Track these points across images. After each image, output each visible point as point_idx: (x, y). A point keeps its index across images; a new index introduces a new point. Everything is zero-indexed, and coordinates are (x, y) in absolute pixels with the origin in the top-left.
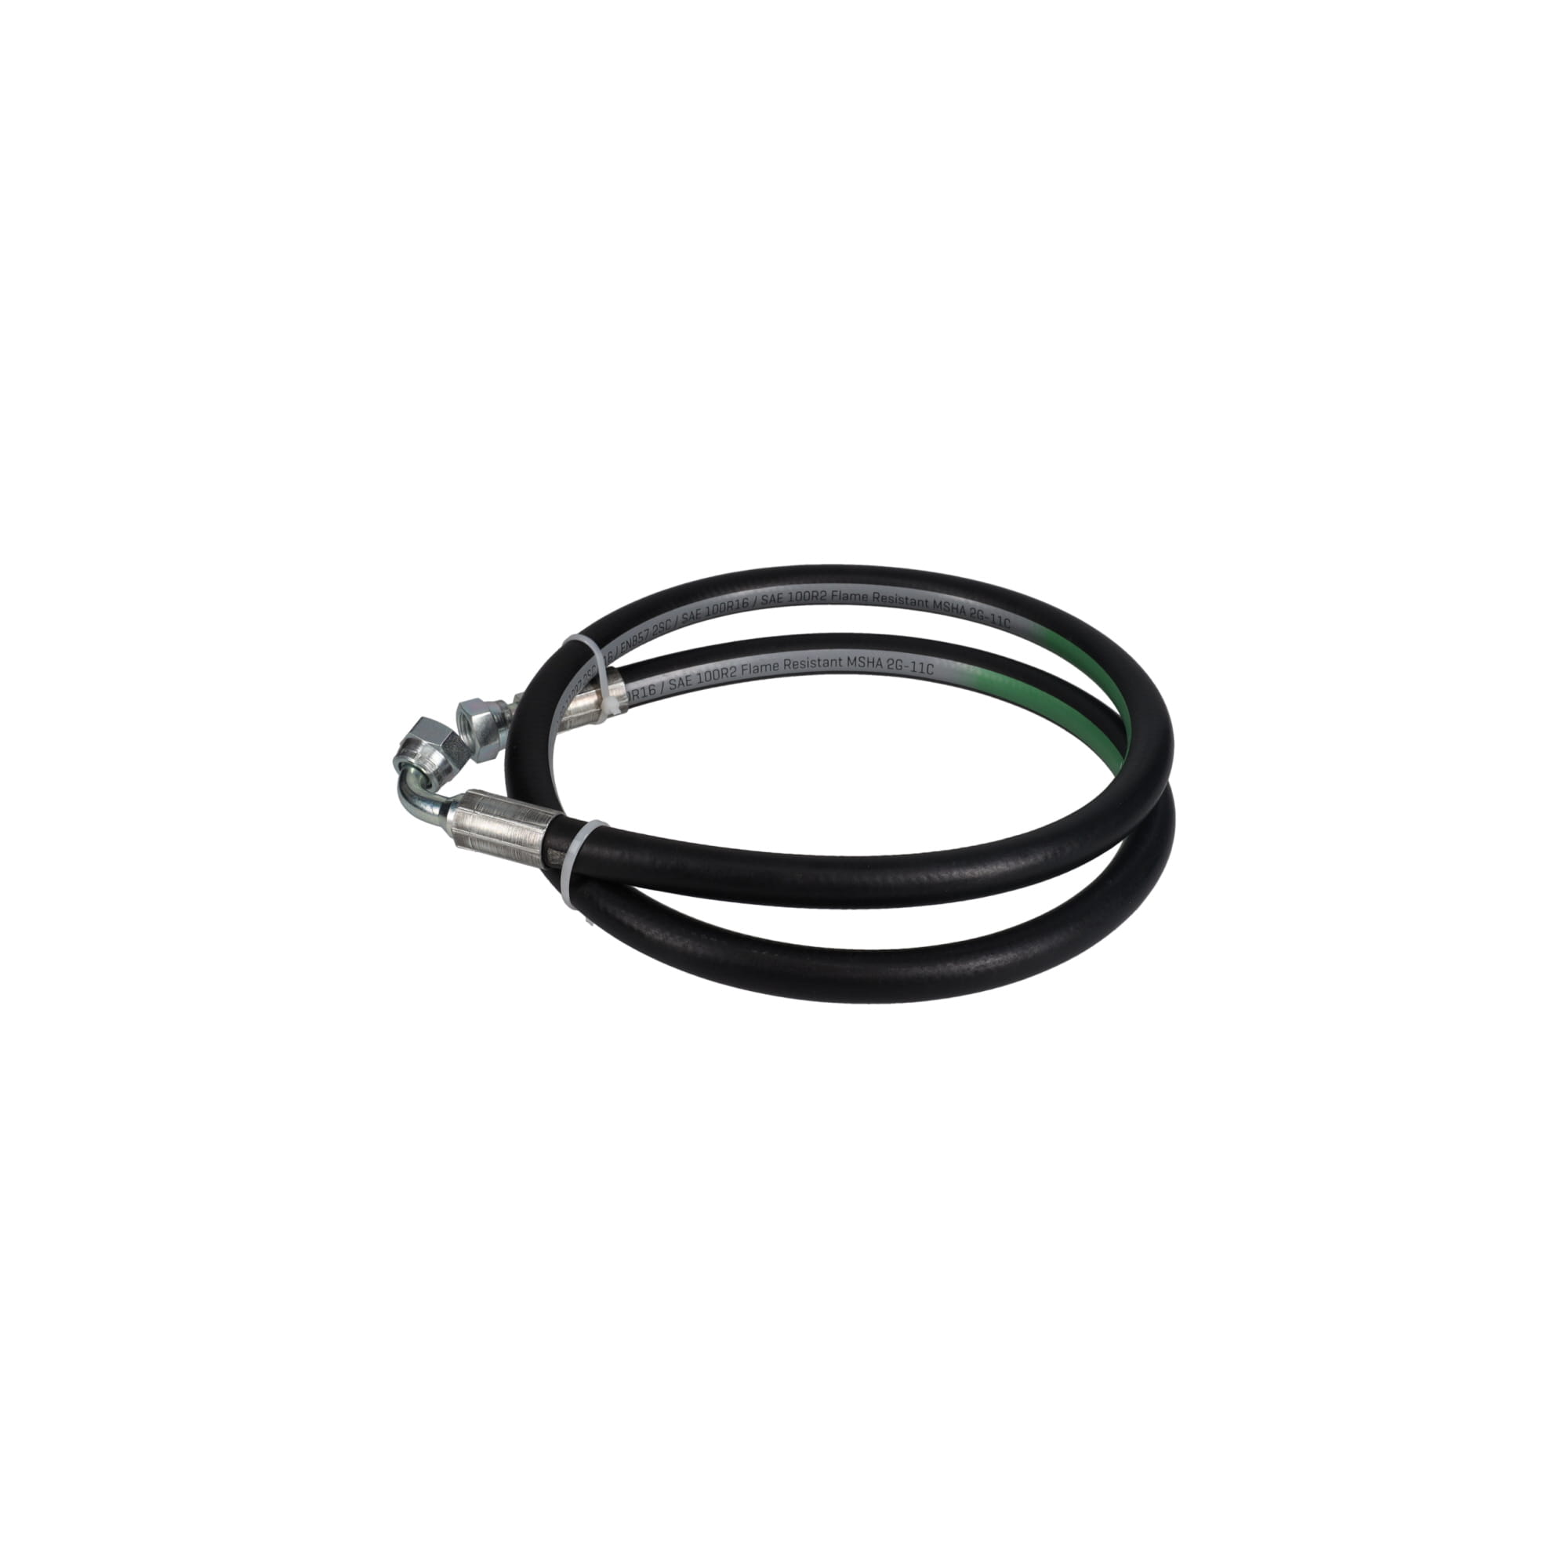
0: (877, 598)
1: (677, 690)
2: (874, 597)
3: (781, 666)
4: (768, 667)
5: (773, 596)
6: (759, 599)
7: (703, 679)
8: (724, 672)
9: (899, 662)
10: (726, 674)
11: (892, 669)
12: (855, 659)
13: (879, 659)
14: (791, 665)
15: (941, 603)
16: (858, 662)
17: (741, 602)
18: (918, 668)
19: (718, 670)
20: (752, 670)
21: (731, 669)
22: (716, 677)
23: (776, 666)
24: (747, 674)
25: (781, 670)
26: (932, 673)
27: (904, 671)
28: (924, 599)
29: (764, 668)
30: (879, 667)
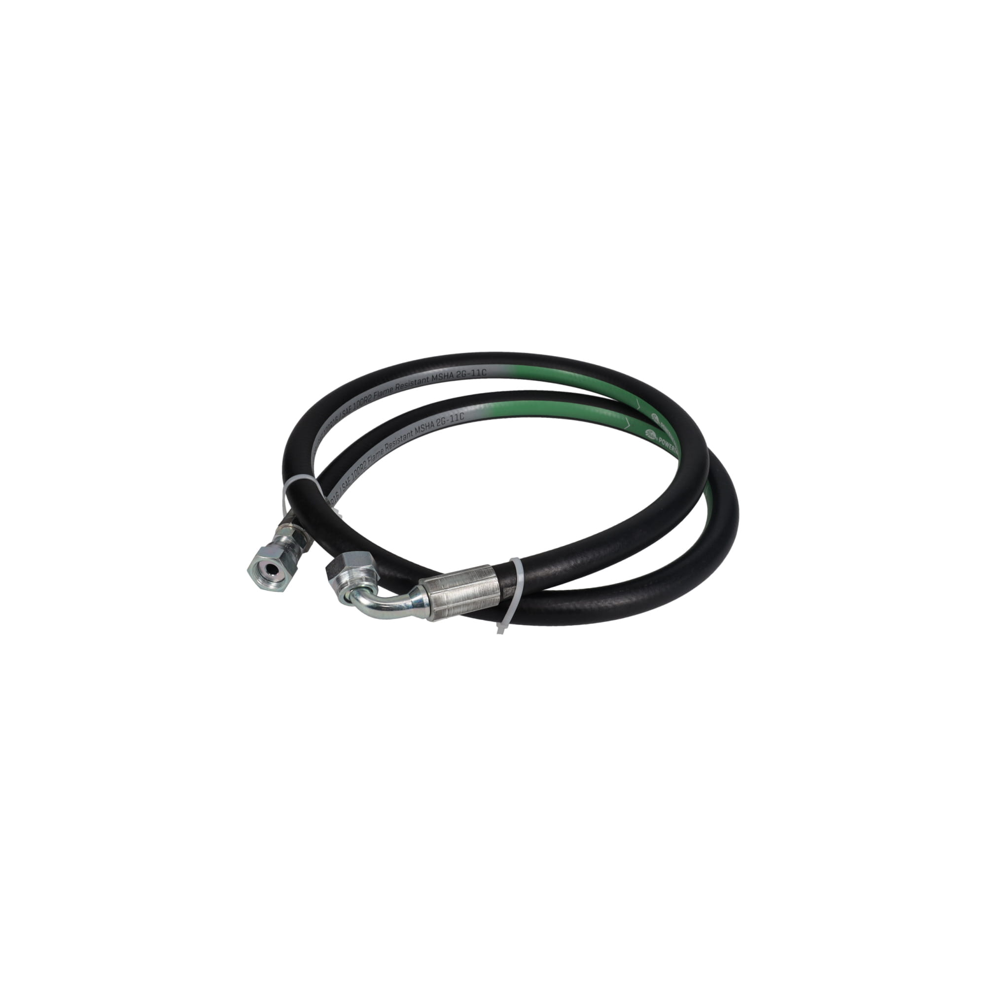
0: (398, 388)
2: (396, 388)
9: (443, 420)
11: (439, 425)
12: (419, 428)
13: (432, 422)
15: (437, 376)
16: (421, 429)
18: (455, 418)
26: (463, 418)
27: (447, 423)
28: (426, 378)
30: (433, 427)
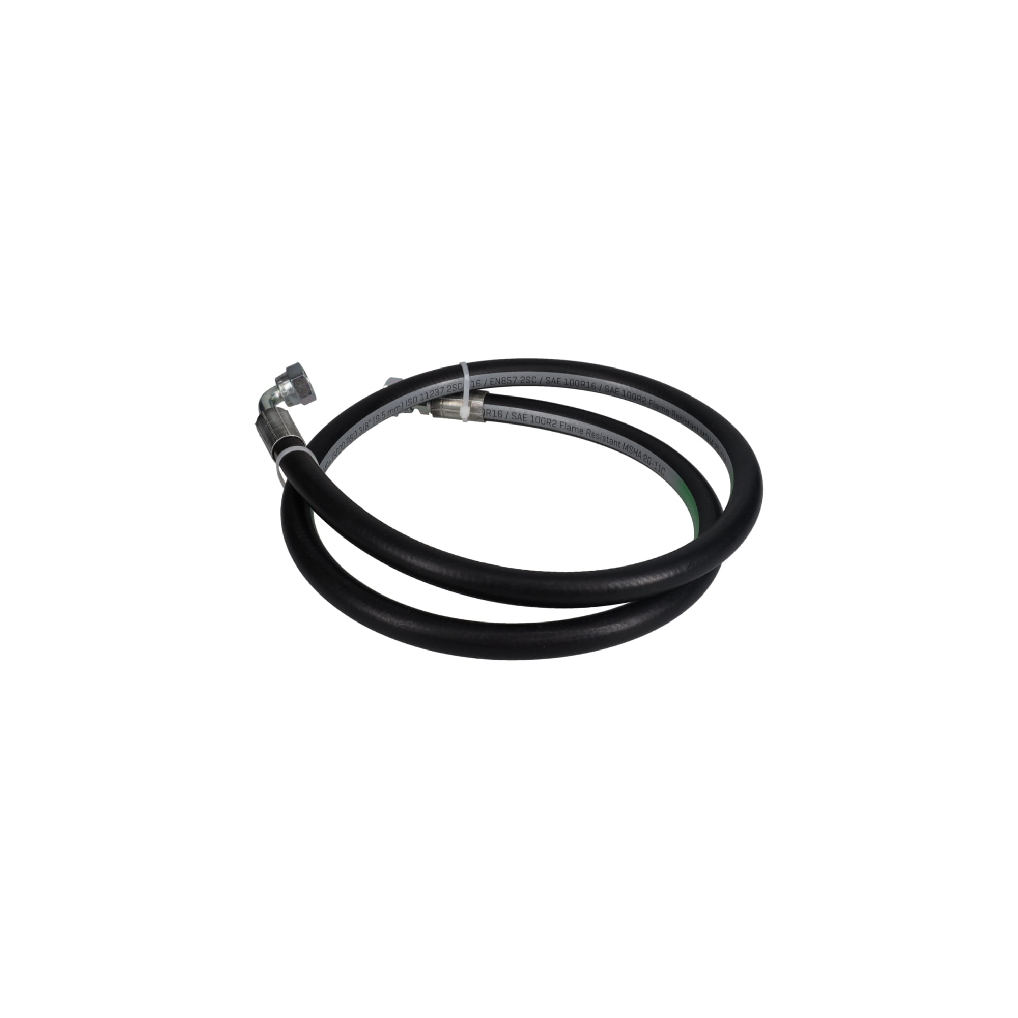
1: (516, 421)
3: (585, 432)
4: (577, 429)
5: (612, 388)
6: (603, 386)
7: (534, 420)
8: (549, 421)
10: (550, 423)
12: (628, 446)
14: (591, 434)
17: (590, 384)
19: (545, 419)
20: (567, 427)
21: (553, 421)
22: (543, 423)
23: (581, 430)
24: (563, 428)
25: (584, 435)
29: (574, 429)
